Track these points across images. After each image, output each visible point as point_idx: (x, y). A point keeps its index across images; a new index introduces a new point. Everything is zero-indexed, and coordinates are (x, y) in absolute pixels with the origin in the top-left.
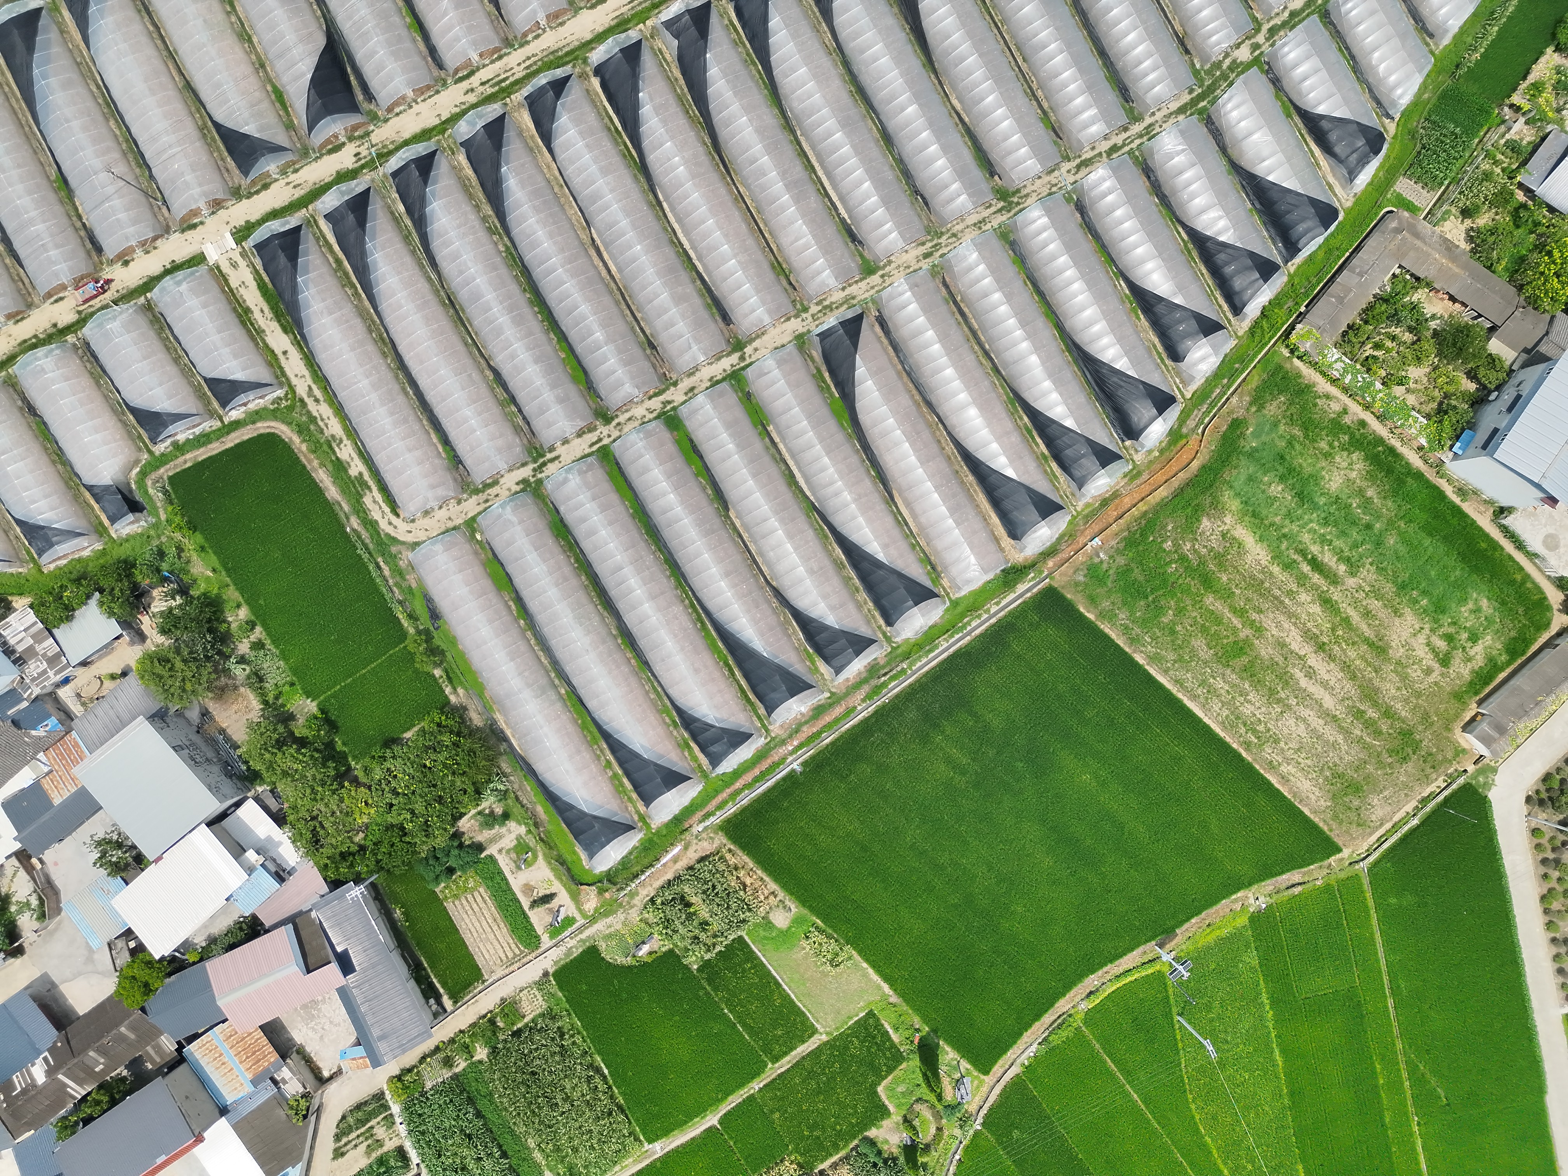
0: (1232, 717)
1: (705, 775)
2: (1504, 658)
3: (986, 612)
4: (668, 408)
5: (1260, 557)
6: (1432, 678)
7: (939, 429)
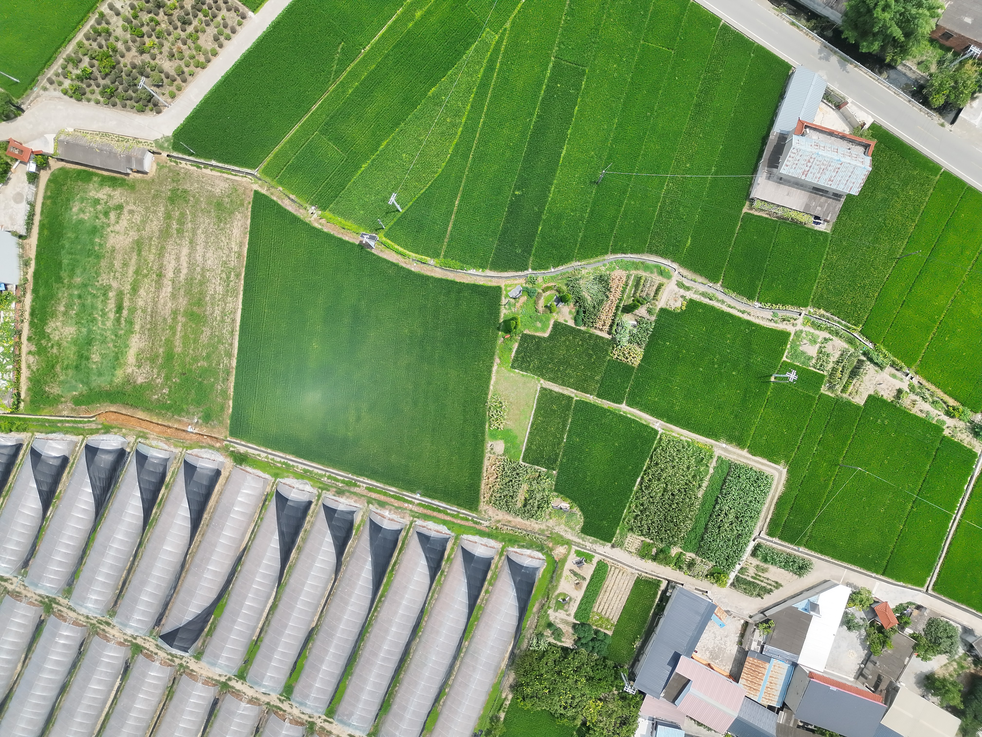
0: (229, 294)
1: (457, 538)
2: (95, 179)
3: (268, 458)
4: (283, 698)
5: (137, 340)
6: (133, 208)
7: (192, 550)
